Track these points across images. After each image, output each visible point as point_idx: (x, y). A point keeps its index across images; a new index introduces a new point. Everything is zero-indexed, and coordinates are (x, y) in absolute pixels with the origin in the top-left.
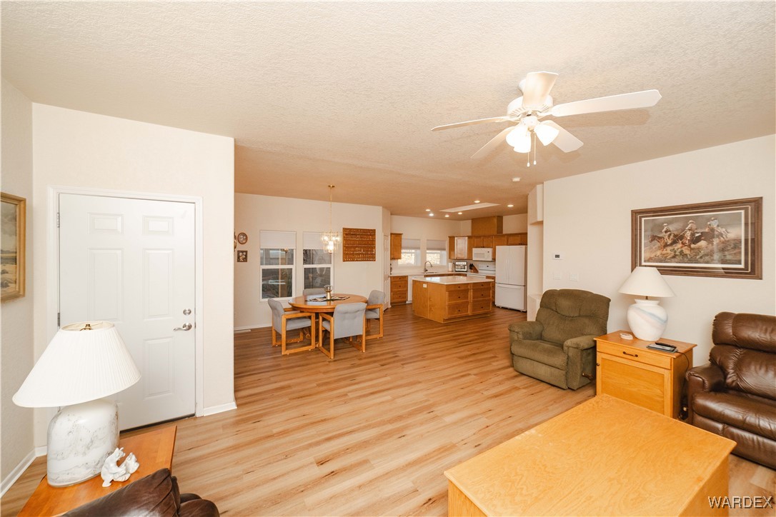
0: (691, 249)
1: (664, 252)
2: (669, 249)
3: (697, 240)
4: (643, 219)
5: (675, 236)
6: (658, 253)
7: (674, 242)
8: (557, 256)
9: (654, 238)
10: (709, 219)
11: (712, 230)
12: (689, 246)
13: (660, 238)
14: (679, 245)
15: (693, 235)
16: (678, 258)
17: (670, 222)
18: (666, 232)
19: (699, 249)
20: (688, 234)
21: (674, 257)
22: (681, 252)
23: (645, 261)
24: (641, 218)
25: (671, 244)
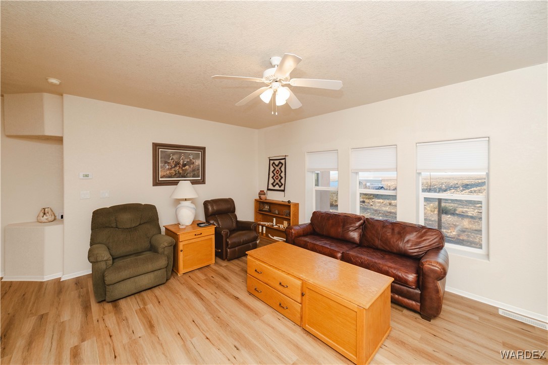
0: (183, 170)
1: (171, 172)
2: (173, 169)
3: (184, 165)
4: (160, 150)
5: (176, 162)
6: (168, 172)
7: (176, 166)
8: (87, 176)
9: (166, 162)
10: (189, 154)
11: (191, 160)
12: (182, 168)
13: (169, 163)
14: (178, 168)
15: (183, 162)
16: (178, 175)
17: (174, 154)
18: (172, 159)
19: (186, 170)
20: (181, 162)
21: (175, 175)
22: (179, 172)
23: (161, 178)
24: (159, 149)
25: (174, 167)
